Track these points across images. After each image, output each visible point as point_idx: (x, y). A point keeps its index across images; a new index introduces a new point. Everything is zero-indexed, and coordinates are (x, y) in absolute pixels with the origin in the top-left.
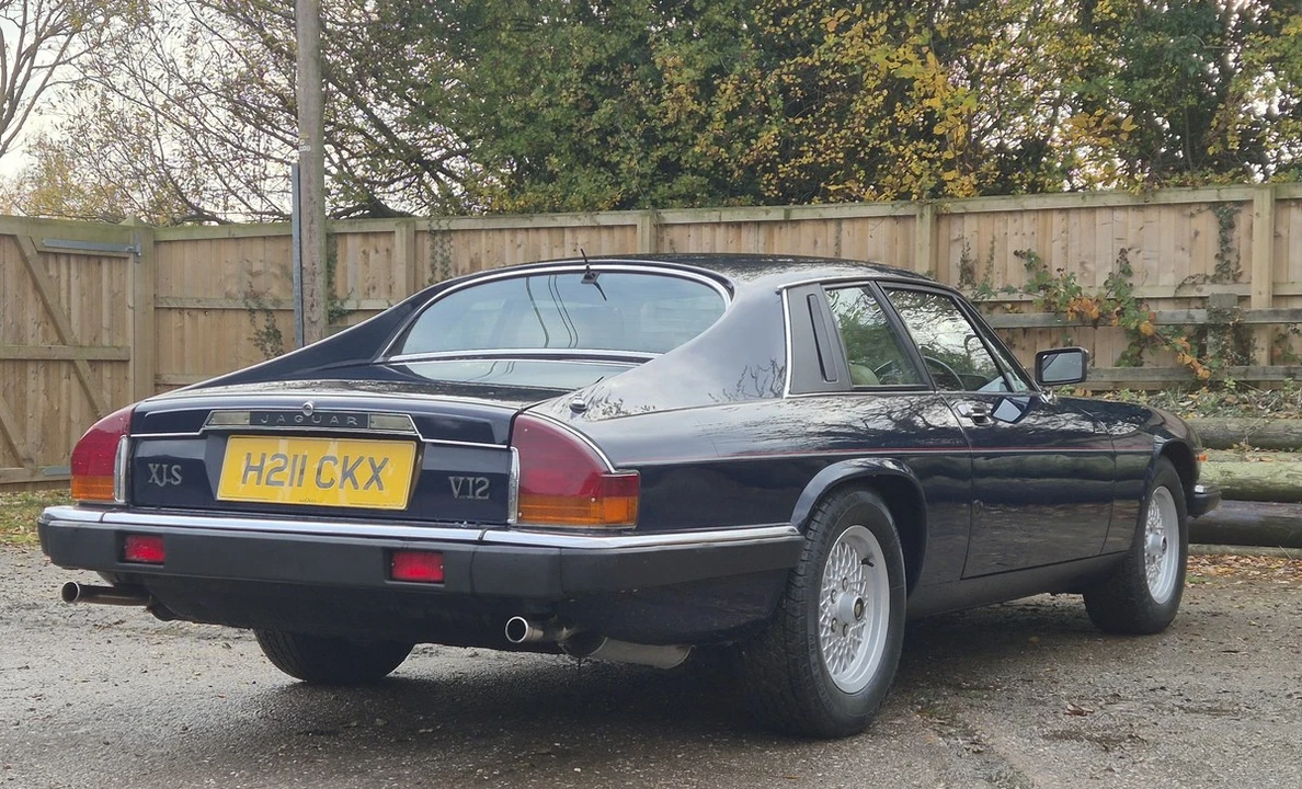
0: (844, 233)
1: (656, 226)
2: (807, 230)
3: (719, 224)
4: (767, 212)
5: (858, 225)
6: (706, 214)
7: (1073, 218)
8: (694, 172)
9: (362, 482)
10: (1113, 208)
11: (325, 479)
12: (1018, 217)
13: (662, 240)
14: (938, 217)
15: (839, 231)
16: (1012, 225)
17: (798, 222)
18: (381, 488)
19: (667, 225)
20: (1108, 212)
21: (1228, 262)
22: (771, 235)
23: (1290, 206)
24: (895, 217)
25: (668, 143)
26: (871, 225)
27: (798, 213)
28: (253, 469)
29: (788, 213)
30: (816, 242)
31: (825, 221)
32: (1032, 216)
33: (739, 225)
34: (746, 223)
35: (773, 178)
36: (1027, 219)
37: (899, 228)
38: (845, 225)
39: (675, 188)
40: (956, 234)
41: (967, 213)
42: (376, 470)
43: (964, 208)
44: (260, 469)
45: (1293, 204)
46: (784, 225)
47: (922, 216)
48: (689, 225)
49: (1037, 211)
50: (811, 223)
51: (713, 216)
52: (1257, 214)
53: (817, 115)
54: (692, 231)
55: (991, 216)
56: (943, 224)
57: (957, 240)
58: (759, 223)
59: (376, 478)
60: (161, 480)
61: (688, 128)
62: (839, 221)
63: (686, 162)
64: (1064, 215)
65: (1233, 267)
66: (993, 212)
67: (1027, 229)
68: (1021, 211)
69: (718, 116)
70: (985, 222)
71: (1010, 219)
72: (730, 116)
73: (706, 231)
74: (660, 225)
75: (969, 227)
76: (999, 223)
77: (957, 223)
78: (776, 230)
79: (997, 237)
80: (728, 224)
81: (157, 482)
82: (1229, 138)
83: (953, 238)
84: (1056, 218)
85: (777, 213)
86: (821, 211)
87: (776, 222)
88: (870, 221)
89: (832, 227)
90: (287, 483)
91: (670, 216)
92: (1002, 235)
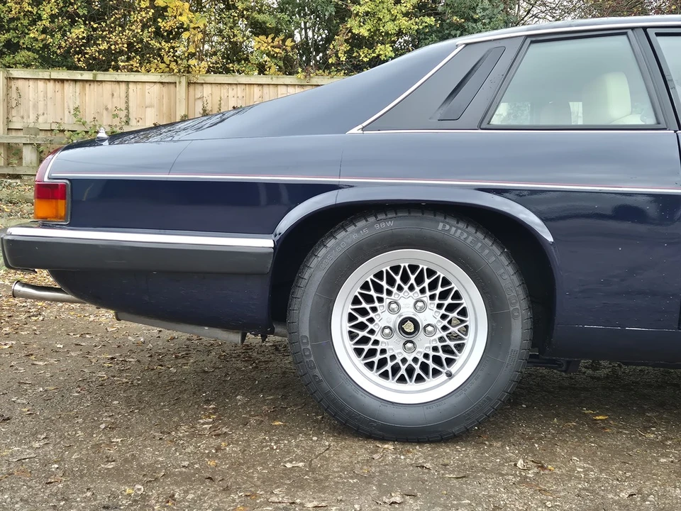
0: (131, 91)
1: (7, 79)
2: (107, 87)
3: (49, 80)
4: (82, 75)
5: (139, 86)
6: (40, 73)
7: (266, 89)
8: (29, 49)
10: (287, 85)
12: (234, 87)
13: (11, 87)
14: (189, 84)
15: (128, 88)
16: (232, 92)
17: (101, 82)
19: (14, 78)
20: (285, 87)
22: (84, 88)
24: (162, 83)
25: (12, 31)
26: (147, 86)
27: (101, 76)
29: (95, 76)
30: (113, 95)
31: (118, 82)
32: (243, 87)
33: (62, 81)
34: (67, 80)
35: (82, 57)
36: (240, 88)
37: (165, 89)
38: (131, 86)
39: (17, 58)
40: (199, 95)
41: (205, 83)
43: (204, 80)
46: (92, 84)
47: (180, 82)
48: (28, 79)
49: (245, 84)
50: (110, 83)
51: (45, 74)
53: (108, 22)
54: (31, 83)
55: (219, 86)
56: (191, 88)
57: (199, 99)
58: (76, 81)
61: (26, 22)
62: (128, 83)
63: (23, 43)
64: (260, 87)
66: (220, 84)
67: (240, 94)
68: (236, 84)
69: (45, 16)
70: (216, 89)
71: (230, 88)
72: (53, 18)
73: (41, 84)
74: (10, 78)
75: (207, 90)
76: (224, 90)
77: (199, 88)
78: (87, 85)
79: (222, 98)
80: (55, 80)
82: (340, 55)
83: (197, 97)
84: (256, 89)
85: (88, 75)
86: (117, 76)
87: (87, 81)
88: (147, 84)
89: (123, 86)
91: (15, 73)
92: (226, 97)
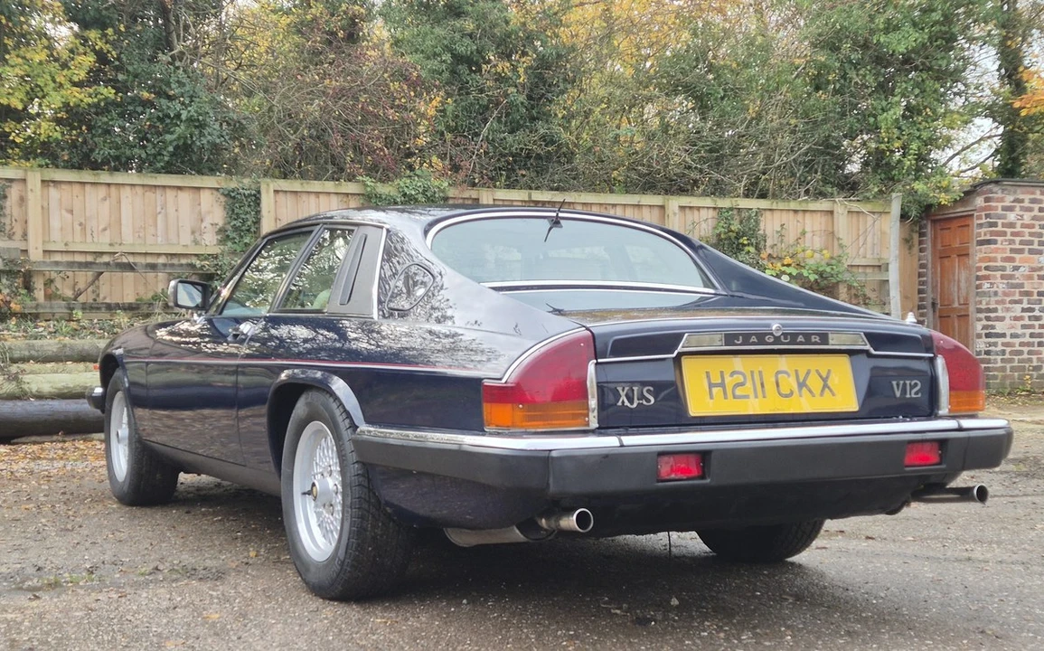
9: (817, 391)
11: (785, 390)
18: (833, 395)
21: (4, 224)
23: (49, 186)
28: (717, 385)
42: (825, 380)
44: (722, 385)
45: (52, 184)
52: (31, 190)
59: (826, 386)
60: (631, 401)
65: (8, 228)
81: (627, 403)
90: (752, 395)
